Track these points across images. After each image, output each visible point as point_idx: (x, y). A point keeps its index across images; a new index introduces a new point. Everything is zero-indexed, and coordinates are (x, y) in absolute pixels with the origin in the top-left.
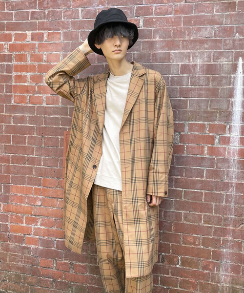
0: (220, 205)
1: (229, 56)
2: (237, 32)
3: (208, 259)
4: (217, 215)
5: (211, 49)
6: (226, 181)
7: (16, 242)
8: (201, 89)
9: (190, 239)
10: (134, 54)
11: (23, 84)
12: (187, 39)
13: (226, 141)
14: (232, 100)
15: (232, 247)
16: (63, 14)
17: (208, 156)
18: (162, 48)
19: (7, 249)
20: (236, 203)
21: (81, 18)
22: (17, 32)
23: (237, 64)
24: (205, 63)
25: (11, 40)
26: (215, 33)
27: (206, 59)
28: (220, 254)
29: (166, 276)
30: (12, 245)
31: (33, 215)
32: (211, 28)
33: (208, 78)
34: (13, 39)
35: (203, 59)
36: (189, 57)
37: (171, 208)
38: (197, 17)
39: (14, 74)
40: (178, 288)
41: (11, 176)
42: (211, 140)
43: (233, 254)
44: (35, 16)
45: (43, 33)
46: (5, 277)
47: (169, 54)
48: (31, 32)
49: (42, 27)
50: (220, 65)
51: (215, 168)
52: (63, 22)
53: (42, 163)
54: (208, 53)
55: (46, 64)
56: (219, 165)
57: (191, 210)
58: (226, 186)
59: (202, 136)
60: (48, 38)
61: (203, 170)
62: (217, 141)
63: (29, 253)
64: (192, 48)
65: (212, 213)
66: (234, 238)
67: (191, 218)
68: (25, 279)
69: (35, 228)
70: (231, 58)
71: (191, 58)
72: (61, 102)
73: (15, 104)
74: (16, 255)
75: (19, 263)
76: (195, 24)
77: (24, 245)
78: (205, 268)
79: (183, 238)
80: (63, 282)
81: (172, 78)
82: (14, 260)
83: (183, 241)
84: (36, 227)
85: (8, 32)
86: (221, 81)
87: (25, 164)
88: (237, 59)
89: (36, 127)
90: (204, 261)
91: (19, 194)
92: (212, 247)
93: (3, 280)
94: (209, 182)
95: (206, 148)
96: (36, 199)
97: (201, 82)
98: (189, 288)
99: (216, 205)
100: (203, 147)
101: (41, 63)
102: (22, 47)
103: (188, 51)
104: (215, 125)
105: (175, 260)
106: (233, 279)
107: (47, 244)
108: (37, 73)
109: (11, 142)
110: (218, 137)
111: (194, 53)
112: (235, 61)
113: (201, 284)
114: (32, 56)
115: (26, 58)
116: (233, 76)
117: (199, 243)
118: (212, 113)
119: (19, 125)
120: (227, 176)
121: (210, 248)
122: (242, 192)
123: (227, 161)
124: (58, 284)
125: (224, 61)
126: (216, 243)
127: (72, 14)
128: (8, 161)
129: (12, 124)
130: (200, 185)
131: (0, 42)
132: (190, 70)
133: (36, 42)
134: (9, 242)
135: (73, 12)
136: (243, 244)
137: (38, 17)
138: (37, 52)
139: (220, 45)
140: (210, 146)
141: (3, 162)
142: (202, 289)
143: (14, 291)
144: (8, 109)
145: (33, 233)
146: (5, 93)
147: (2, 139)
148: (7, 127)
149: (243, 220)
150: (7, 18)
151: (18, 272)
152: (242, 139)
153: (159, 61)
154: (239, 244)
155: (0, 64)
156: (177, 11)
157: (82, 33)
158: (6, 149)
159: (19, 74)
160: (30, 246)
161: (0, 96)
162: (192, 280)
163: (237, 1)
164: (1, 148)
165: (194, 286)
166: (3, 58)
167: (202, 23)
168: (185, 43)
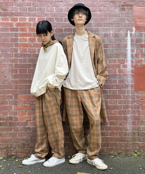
0: (125, 95)
1: (124, 30)
2: (126, 20)
3: (121, 120)
4: (124, 100)
5: (116, 27)
7: (22, 126)
8: (113, 44)
9: (113, 112)
11: (25, 43)
12: (105, 22)
13: (125, 66)
14: (126, 48)
15: (131, 113)
16: (45, 9)
17: (118, 74)
18: (95, 26)
19: (17, 130)
20: (132, 93)
21: (55, 11)
22: (21, 17)
23: (127, 33)
24: (114, 33)
25: (18, 21)
26: (117, 20)
27: (114, 31)
28: (126, 117)
29: (103, 131)
30: (19, 127)
31: (32, 110)
32: (116, 18)
33: (116, 39)
34: (19, 20)
36: (107, 30)
38: (109, 13)
39: (19, 38)
40: (109, 136)
41: (18, 90)
42: (119, 66)
43: (132, 116)
44: (31, 10)
45: (35, 18)
46: (16, 146)
47: (98, 29)
48: (29, 17)
49: (34, 15)
50: (120, 34)
51: (122, 79)
52: (45, 13)
54: (115, 29)
57: (112, 98)
58: (127, 86)
59: (115, 65)
60: (38, 20)
61: (116, 80)
62: (121, 66)
63: (30, 130)
65: (122, 99)
66: (132, 109)
67: (112, 102)
68: (28, 145)
70: (125, 31)
73: (20, 53)
74: (22, 133)
75: (24, 137)
76: (109, 16)
77: (27, 127)
78: (120, 125)
79: (110, 112)
82: (21, 136)
83: (110, 114)
84: (34, 116)
85: (15, 17)
86: (121, 40)
87: (26, 83)
88: (127, 31)
89: (33, 64)
90: (120, 122)
91: (23, 100)
92: (123, 115)
94: (119, 85)
95: (117, 70)
97: (113, 41)
98: (114, 135)
99: (123, 95)
100: (116, 70)
102: (24, 24)
103: (107, 27)
104: (120, 60)
105: (107, 123)
106: (133, 128)
108: (32, 37)
109: (18, 73)
110: (122, 65)
111: (109, 29)
113: (119, 132)
114: (29, 29)
115: (26, 30)
116: (126, 38)
117: (117, 113)
118: (118, 54)
119: (23, 63)
120: (127, 82)
122: (134, 88)
123: (126, 75)
125: (122, 32)
126: (125, 113)
128: (17, 83)
129: (19, 63)
130: (115, 87)
131: (11, 22)
132: (108, 36)
133: (32, 22)
134: (18, 126)
135: (51, 9)
136: (136, 111)
137: (33, 10)
138: (32, 27)
139: (120, 25)
140: (119, 69)
141: (13, 83)
142: (120, 135)
143: (21, 153)
144: (16, 55)
145: (32, 119)
146: (14, 47)
147: (12, 71)
148: (15, 65)
149: (135, 100)
150: (15, 9)
151: (24, 142)
152: (132, 65)
153: (94, 32)
154: (134, 111)
155: (11, 32)
156: (100, 11)
157: (55, 18)
158: (15, 76)
159: (22, 37)
160: (30, 127)
161: (11, 49)
162: (115, 131)
163: (125, 7)
164: (12, 76)
165: (116, 134)
166: (12, 30)
167: (112, 16)
168: (105, 24)
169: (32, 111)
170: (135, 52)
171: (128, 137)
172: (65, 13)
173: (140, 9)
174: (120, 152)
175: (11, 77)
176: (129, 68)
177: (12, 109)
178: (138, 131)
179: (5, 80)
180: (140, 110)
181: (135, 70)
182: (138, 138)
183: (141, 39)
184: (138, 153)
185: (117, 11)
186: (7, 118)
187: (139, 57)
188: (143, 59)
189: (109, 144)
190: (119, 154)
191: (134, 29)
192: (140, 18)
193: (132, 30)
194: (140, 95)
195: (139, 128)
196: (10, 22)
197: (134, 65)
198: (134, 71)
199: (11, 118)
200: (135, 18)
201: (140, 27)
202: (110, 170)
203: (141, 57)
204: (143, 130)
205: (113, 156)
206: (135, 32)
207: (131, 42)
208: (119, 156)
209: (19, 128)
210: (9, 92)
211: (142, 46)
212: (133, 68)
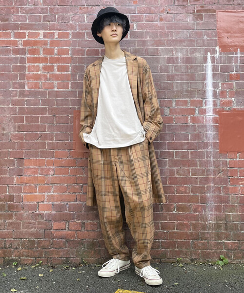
0: (202, 160)
1: (200, 52)
2: (205, 35)
3: (197, 203)
4: (201, 168)
5: (188, 46)
6: (206, 141)
7: (30, 210)
8: (183, 75)
9: (182, 189)
10: (130, 49)
11: (36, 73)
12: (170, 39)
13: (203, 112)
14: (205, 82)
15: (214, 192)
16: (71, 18)
17: (191, 124)
18: (152, 45)
19: (20, 218)
20: (214, 157)
21: (86, 22)
22: (30, 31)
23: (207, 57)
24: (184, 56)
25: (25, 38)
26: (190, 35)
27: (185, 53)
28: (205, 198)
29: (165, 221)
30: (25, 213)
32: (187, 31)
33: (187, 67)
34: (27, 37)
35: (183, 53)
37: (165, 165)
38: (176, 24)
39: (27, 65)
40: (176, 231)
41: (24, 151)
42: (192, 112)
43: (215, 196)
44: (47, 19)
45: (54, 33)
46: (19, 245)
47: (158, 50)
48: (43, 31)
49: (53, 28)
50: (195, 57)
51: (197, 133)
52: (71, 24)
53: (54, 138)
54: (186, 49)
55: (57, 56)
56: (200, 130)
57: (181, 166)
58: (206, 145)
59: (186, 109)
60: (58, 36)
61: (188, 135)
62: (197, 112)
63: (42, 218)
64: (175, 46)
65: (197, 167)
66: (215, 184)
67: (181, 172)
68: (39, 243)
69: (48, 196)
70: (202, 52)
71: (174, 52)
72: (71, 87)
73: (28, 90)
74: (29, 223)
75: (32, 230)
76: (175, 28)
77: (37, 212)
78: (195, 211)
79: (177, 189)
80: (76, 241)
81: (161, 67)
82: (28, 227)
83: (177, 191)
84: (49, 194)
85: (22, 31)
86: (196, 68)
87: (38, 139)
88: (206, 53)
89: (49, 108)
90: (194, 206)
91: (32, 167)
92: (199, 193)
93: (16, 248)
94: (193, 143)
95: (189, 118)
96: (49, 170)
97: (183, 70)
98: (184, 229)
99: (199, 161)
100: (187, 117)
101: (53, 56)
102: (35, 43)
103: (172, 47)
104: (195, 100)
105: (172, 207)
106: (217, 217)
107: (60, 208)
108: (49, 64)
109: (25, 122)
110: (197, 109)
111: (176, 49)
112: (205, 54)
113: (193, 224)
114: (44, 50)
115: (39, 52)
116: (204, 65)
117: (189, 191)
118: (191, 92)
119: (32, 106)
120: (206, 138)
121: (198, 195)
122: (218, 149)
123: (205, 126)
124: (71, 243)
125: (197, 55)
126: (202, 190)
127: (79, 18)
128: (22, 139)
129: (26, 106)
130: (186, 147)
131: (15, 39)
132: (174, 61)
133: (48, 39)
134: (22, 212)
135: (80, 17)
136: (222, 188)
137: (50, 20)
138: (48, 47)
139: (194, 43)
140: (192, 116)
141: (17, 139)
142: (194, 228)
143: (28, 256)
144: (22, 94)
145: (46, 200)
146: (18, 80)
147: (15, 119)
148: (20, 109)
149: (220, 169)
150: (21, 19)
151: (32, 238)
152: (214, 110)
153: (150, 54)
154: (219, 188)
155: (14, 56)
156: (161, 20)
157: (87, 33)
158: (20, 128)
159: (33, 64)
160: (43, 212)
161: (14, 83)
162: (185, 222)
163: (203, 14)
164: (15, 128)
165: (188, 226)
166: (17, 52)
167: (181, 28)
168: (169, 42)
169: (46, 185)
170: (220, 89)
171: (208, 233)
173: (228, 16)
174: (194, 257)
175: (12, 130)
176: (210, 115)
177: (13, 182)
178: (226, 221)
179: (3, 134)
180: (229, 186)
181: (220, 118)
182: (226, 233)
183: (230, 66)
184: (226, 260)
185: (189, 20)
186: (5, 198)
187: (226, 97)
188: (233, 99)
189: (175, 244)
190: (192, 261)
191: (217, 49)
192: (228, 32)
193: (214, 52)
194: (228, 160)
195: (227, 217)
196: (13, 39)
197: (217, 110)
198: (218, 119)
199: (11, 198)
200: (219, 31)
201: (229, 45)
202: (173, 286)
203: (230, 97)
204: (234, 220)
205: (181, 265)
206: (220, 54)
207: (213, 71)
208: (193, 265)
209: (25, 215)
210: (9, 154)
211: (231, 77)
212: (216, 114)
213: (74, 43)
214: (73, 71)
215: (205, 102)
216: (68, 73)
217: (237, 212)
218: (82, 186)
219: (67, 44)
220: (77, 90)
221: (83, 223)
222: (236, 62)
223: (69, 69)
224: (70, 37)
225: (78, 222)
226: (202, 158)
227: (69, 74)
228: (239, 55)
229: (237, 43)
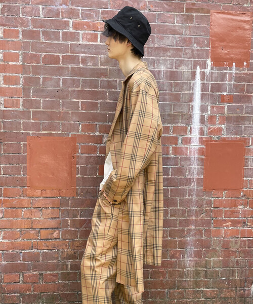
0: (183, 199)
1: (188, 65)
2: (195, 43)
3: (175, 248)
4: (182, 208)
5: (173, 57)
6: (189, 177)
8: (165, 94)
10: (101, 58)
12: (151, 46)
13: (187, 141)
14: (192, 104)
15: (195, 235)
16: (21, 10)
17: (172, 156)
20: (197, 196)
21: (42, 16)
23: (195, 72)
24: (169, 70)
26: (176, 42)
27: (169, 66)
28: (185, 243)
32: (173, 37)
33: (171, 84)
35: (167, 66)
36: (154, 64)
38: (160, 26)
40: (149, 279)
42: (175, 141)
43: (195, 241)
50: (181, 71)
51: (179, 166)
52: (21, 19)
54: (171, 61)
55: (3, 63)
56: (182, 163)
58: (188, 182)
59: (167, 137)
60: (4, 35)
61: (169, 169)
62: (180, 141)
64: (156, 55)
65: (177, 207)
66: (196, 227)
70: (190, 66)
71: (156, 64)
72: (23, 106)
76: (159, 32)
78: (172, 257)
80: (32, 295)
86: (182, 86)
88: (195, 67)
90: (171, 251)
92: (178, 237)
94: (174, 179)
95: (171, 149)
97: (165, 88)
98: (159, 277)
99: (180, 200)
100: (168, 148)
103: (153, 58)
104: (178, 127)
106: (196, 263)
107: (12, 257)
110: (181, 137)
111: (158, 60)
112: (194, 69)
113: (170, 272)
116: (192, 82)
117: (167, 235)
118: (175, 116)
120: (189, 173)
121: (176, 239)
122: (202, 186)
123: (188, 159)
124: (26, 297)
125: (184, 69)
126: (181, 233)
127: (32, 11)
130: (166, 183)
135: (33, 9)
136: (203, 231)
139: (181, 54)
140: (174, 146)
142: (171, 276)
149: (203, 210)
152: (201, 139)
154: (200, 231)
157: (43, 32)
162: (161, 269)
163: (194, 14)
165: (163, 274)
167: (165, 32)
168: (150, 50)
170: (209, 113)
171: (185, 281)
172: (65, 21)
173: (223, 19)
176: (195, 145)
178: (206, 267)
180: (212, 228)
181: (206, 149)
182: (205, 281)
183: (222, 84)
185: (177, 21)
187: (215, 124)
188: (223, 126)
189: (148, 295)
192: (222, 40)
193: (204, 66)
194: (213, 199)
195: (207, 263)
197: (204, 139)
198: (204, 150)
200: (213, 39)
201: (222, 58)
203: (220, 124)
204: (215, 266)
206: (212, 69)
207: (202, 90)
211: (223, 99)
212: (202, 144)
213: (25, 46)
214: (25, 84)
215: (191, 130)
216: (18, 86)
217: (218, 257)
218: (39, 231)
219: (16, 46)
220: (31, 110)
221: (41, 274)
222: (230, 80)
223: (19, 81)
224: (21, 37)
225: (34, 273)
226: (183, 197)
227: (19, 88)
228: (234, 71)
229: (232, 56)
